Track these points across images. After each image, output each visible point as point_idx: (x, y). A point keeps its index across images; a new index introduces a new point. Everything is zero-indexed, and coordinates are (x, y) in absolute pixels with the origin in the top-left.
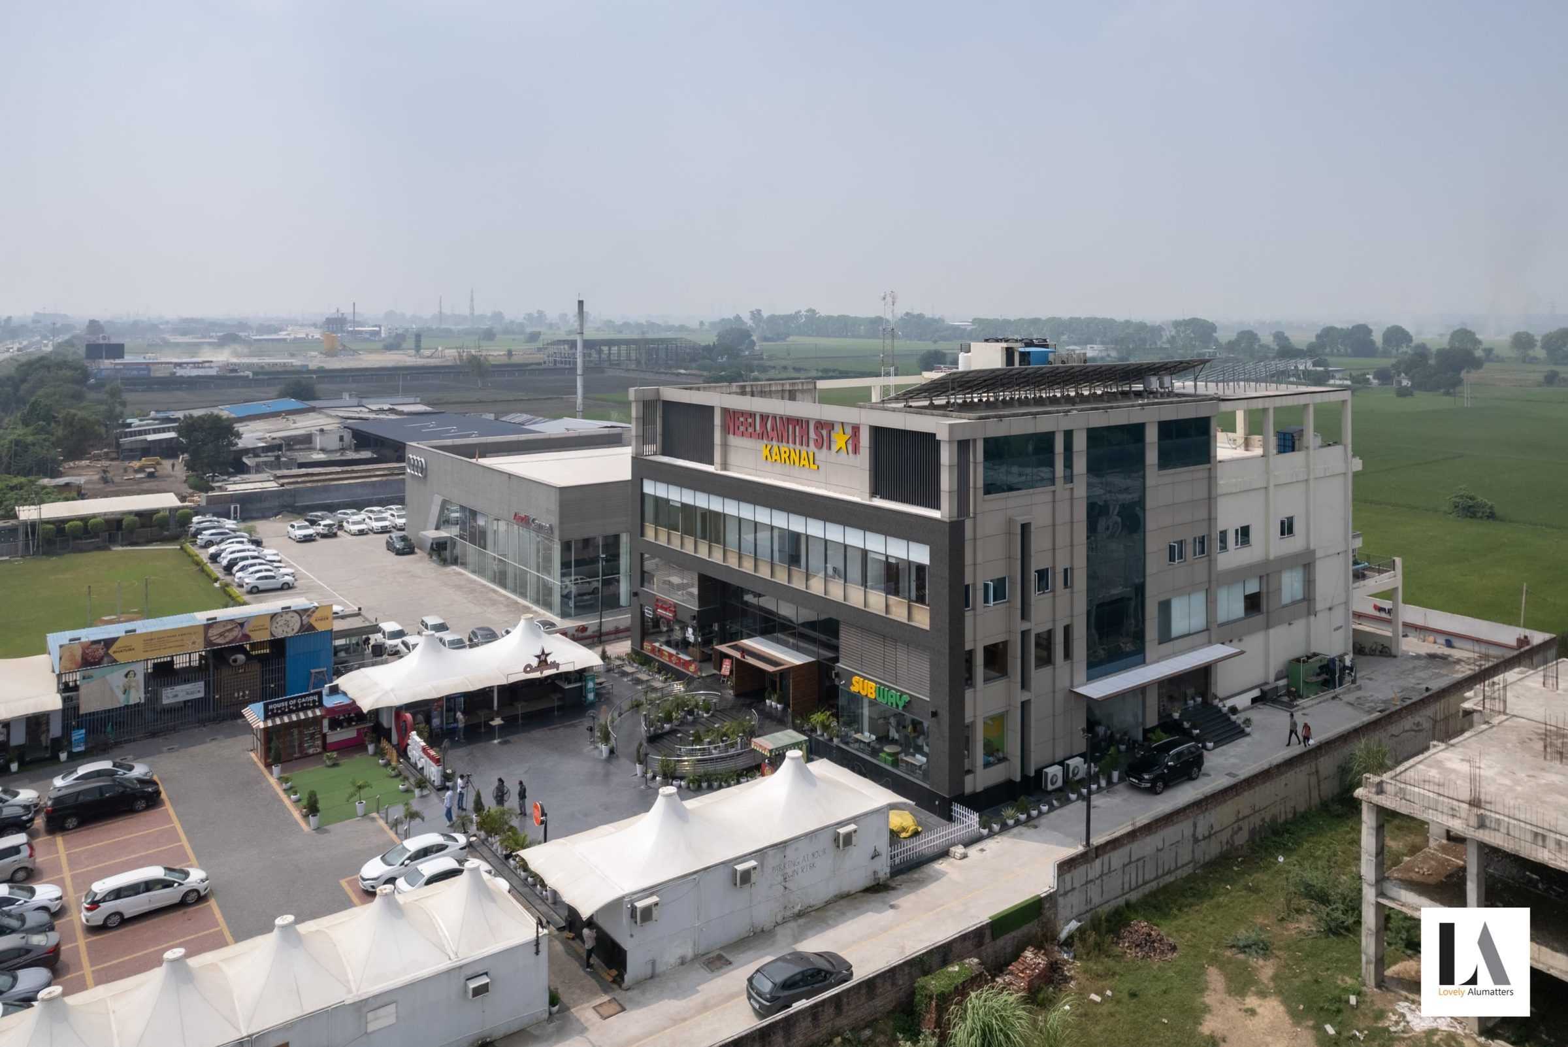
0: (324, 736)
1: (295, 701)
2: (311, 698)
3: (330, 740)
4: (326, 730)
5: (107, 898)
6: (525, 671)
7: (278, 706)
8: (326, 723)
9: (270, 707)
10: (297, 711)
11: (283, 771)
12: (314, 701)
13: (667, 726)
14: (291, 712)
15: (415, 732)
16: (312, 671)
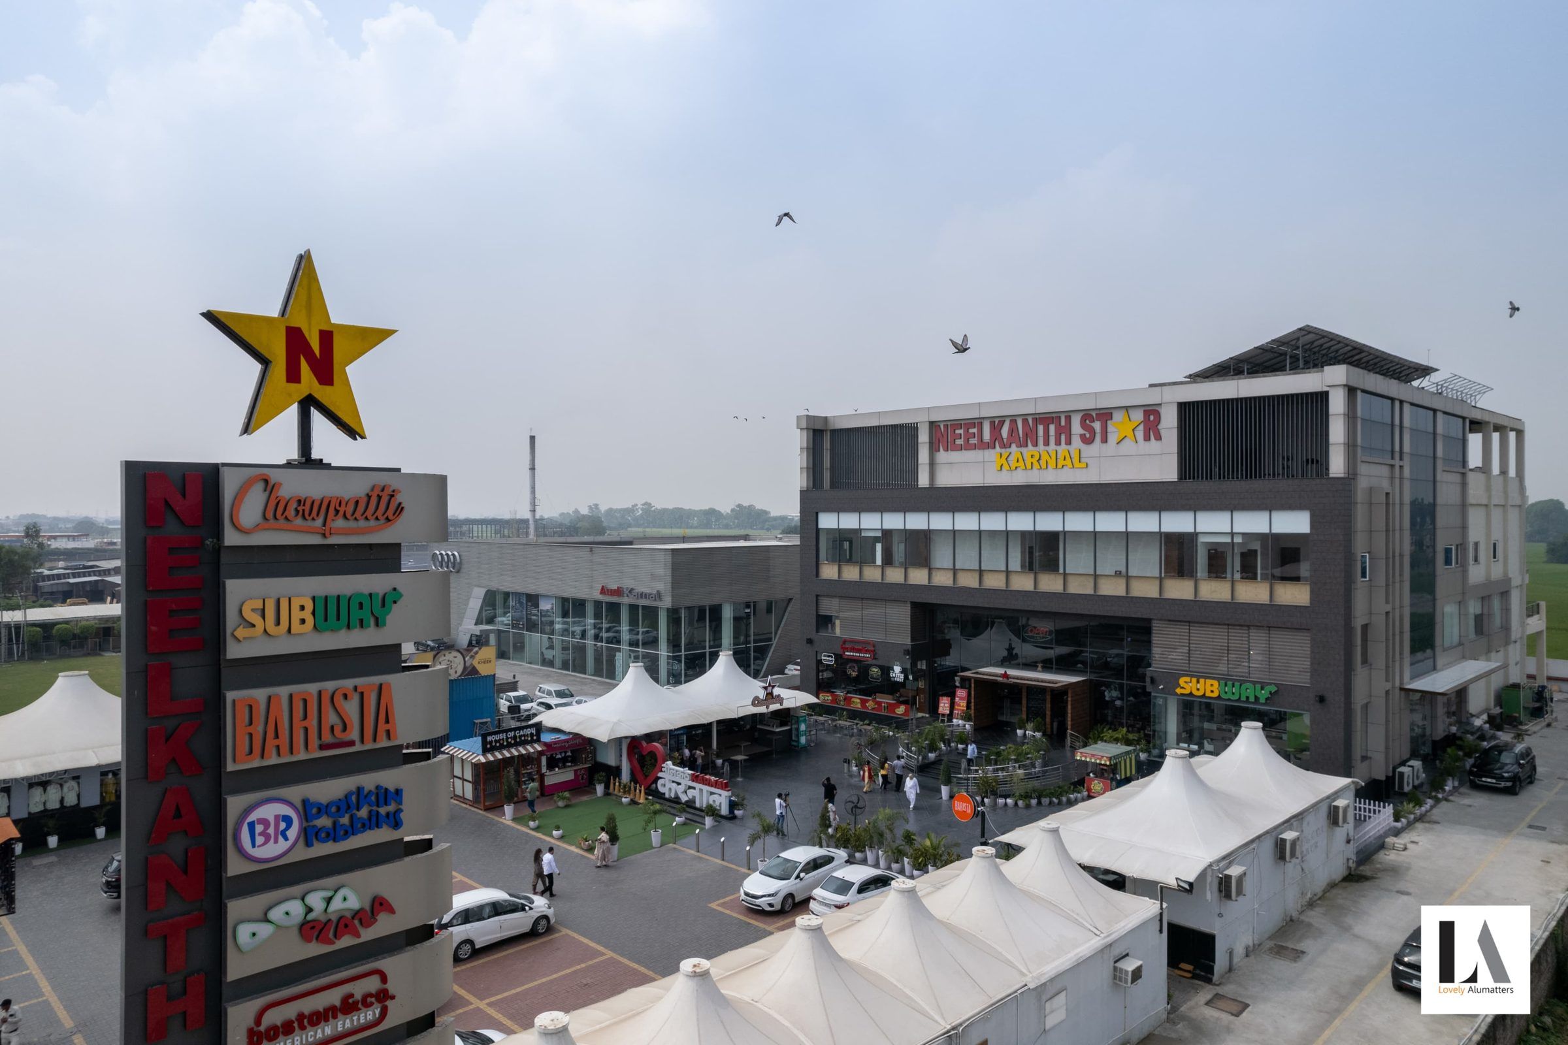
0: (542, 776)
1: (513, 733)
2: (529, 731)
3: (548, 781)
4: (544, 770)
5: (455, 922)
6: (753, 704)
7: (497, 737)
8: (544, 760)
9: (489, 739)
10: (516, 745)
11: (515, 811)
12: (532, 735)
13: (932, 756)
14: (509, 746)
15: (669, 763)
16: (476, 721)
